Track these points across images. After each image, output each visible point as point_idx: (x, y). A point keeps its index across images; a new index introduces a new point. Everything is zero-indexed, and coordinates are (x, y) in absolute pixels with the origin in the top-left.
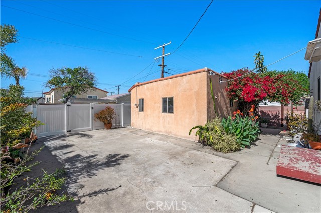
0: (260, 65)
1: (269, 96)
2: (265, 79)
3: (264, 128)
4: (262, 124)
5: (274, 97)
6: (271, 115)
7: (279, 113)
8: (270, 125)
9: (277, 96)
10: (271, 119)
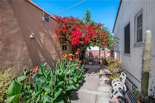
0: (88, 18)
1: (91, 40)
2: (89, 26)
3: (90, 65)
4: (89, 62)
5: (95, 41)
6: (94, 56)
7: (98, 55)
8: (94, 63)
9: (97, 41)
10: (94, 59)
